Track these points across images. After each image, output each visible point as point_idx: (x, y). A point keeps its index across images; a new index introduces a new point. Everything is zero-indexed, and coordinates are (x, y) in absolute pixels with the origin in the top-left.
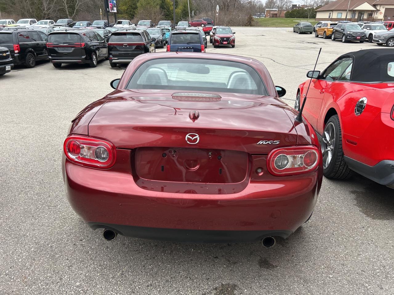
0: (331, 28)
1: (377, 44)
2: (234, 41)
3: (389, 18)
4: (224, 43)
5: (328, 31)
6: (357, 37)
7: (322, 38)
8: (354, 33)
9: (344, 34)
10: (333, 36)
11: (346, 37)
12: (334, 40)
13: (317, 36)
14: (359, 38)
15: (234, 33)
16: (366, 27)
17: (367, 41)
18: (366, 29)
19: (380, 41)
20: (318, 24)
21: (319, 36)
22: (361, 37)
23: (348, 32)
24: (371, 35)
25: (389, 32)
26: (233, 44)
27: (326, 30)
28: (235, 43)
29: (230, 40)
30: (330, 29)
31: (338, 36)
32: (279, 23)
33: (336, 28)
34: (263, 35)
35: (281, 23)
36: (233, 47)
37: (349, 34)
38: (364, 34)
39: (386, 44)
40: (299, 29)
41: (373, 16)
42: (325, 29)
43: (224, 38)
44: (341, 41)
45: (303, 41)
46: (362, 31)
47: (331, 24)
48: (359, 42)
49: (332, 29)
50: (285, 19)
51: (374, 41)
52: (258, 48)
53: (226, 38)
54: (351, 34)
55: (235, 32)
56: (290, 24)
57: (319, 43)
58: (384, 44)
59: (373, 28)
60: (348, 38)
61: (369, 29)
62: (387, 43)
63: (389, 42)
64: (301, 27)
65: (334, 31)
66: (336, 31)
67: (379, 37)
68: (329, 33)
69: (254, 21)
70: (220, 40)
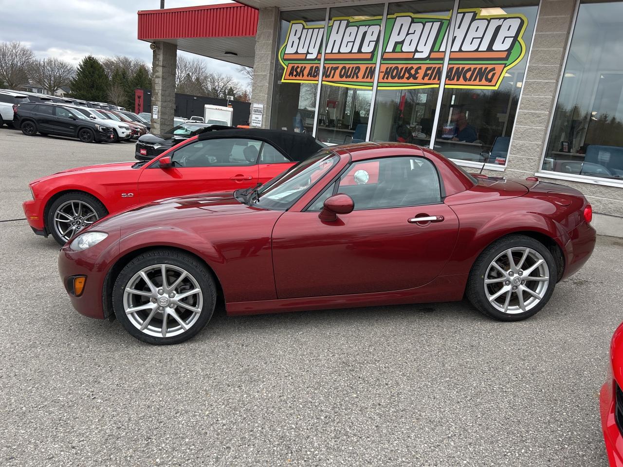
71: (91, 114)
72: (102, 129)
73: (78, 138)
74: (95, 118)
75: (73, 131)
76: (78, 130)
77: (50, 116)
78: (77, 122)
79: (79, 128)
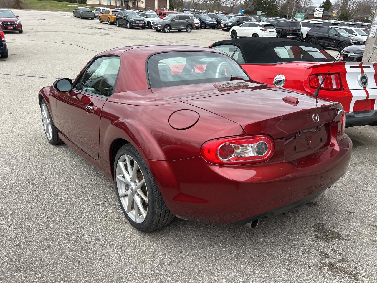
0: (114, 14)
1: (156, 30)
2: (20, 26)
3: (149, 7)
4: (9, 28)
5: (112, 17)
6: (139, 24)
7: (107, 24)
8: (136, 20)
9: (128, 21)
10: (117, 23)
11: (130, 24)
12: (119, 26)
13: (101, 22)
14: (141, 25)
15: (18, 17)
16: (143, 15)
17: (147, 28)
18: (144, 17)
19: (158, 27)
20: (96, 10)
21: (103, 22)
22: (142, 24)
23: (131, 20)
24: (149, 22)
25: (163, 20)
26: (19, 28)
27: (109, 16)
28: (23, 28)
29: (16, 25)
30: (112, 16)
31: (122, 23)
32: (50, 6)
33: (118, 15)
34: (43, 19)
35: (52, 6)
36: (21, 32)
37: (132, 21)
38: (144, 21)
39: (163, 31)
40: (80, 14)
41: (137, 5)
42: (107, 15)
43: (8, 22)
44: (126, 27)
45: (93, 27)
46: (141, 19)
47: (112, 11)
48: (141, 28)
49: (115, 16)
50: (54, 3)
51: (154, 27)
52: (51, 34)
53: (10, 22)
54: (134, 21)
55: (18, 15)
56: (63, 8)
57: (108, 29)
58: (161, 31)
59: (149, 16)
60: (133, 25)
61: (146, 17)
62: (164, 29)
63: (166, 29)
64: (82, 13)
65: (118, 18)
66: (120, 18)
67: (157, 24)
68: (112, 20)
69: (23, 3)
70: (3, 25)
71: (355, 32)
72: (354, 42)
73: (337, 48)
74: (356, 35)
75: (335, 44)
76: (338, 44)
77: (325, 35)
78: (340, 38)
79: (339, 42)
